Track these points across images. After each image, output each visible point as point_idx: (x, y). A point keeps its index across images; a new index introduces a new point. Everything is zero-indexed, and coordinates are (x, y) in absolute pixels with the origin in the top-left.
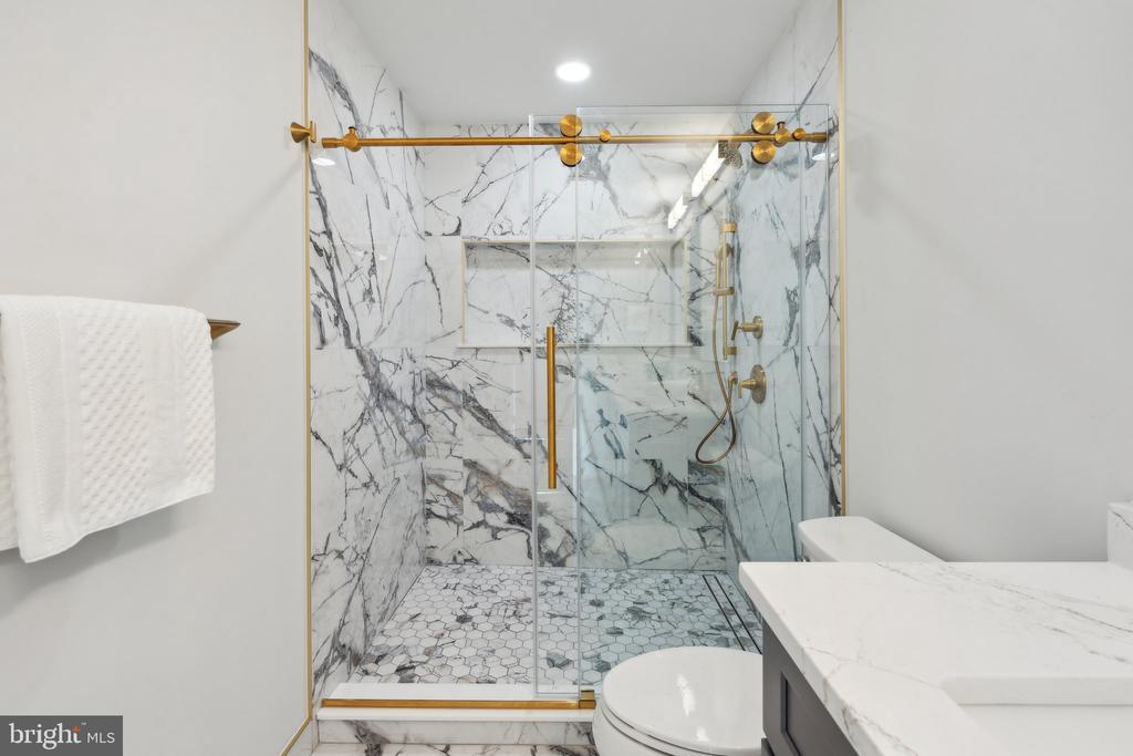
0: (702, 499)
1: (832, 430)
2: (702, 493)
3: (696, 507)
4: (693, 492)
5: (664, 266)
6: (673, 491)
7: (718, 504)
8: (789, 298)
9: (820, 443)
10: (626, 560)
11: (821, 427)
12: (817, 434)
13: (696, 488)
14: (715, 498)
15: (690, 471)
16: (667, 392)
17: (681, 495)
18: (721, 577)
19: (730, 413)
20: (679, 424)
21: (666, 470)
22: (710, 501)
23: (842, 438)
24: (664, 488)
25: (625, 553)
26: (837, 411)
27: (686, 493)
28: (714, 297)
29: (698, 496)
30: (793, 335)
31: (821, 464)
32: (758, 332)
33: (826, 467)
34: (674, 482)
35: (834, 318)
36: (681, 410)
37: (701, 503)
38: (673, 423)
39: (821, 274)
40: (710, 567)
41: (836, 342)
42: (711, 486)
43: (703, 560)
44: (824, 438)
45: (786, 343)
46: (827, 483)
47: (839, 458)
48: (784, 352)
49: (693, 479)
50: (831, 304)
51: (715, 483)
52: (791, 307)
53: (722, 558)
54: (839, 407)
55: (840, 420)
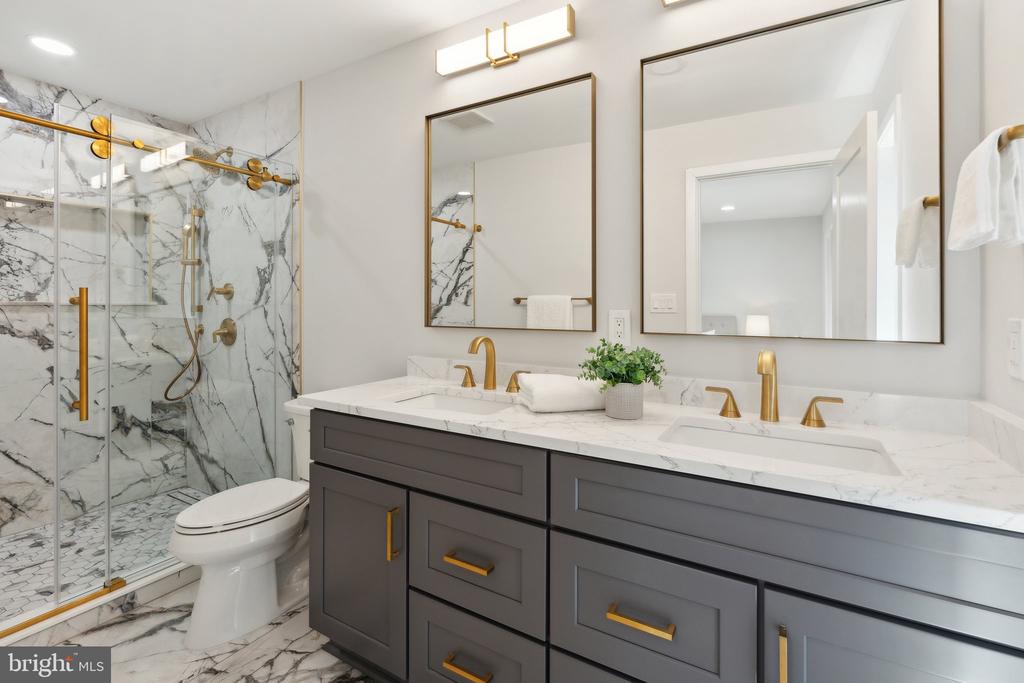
0: (165, 432)
1: (293, 353)
2: (165, 427)
3: (159, 441)
4: (155, 428)
5: (124, 234)
6: (136, 432)
7: (181, 434)
8: (259, 273)
9: (284, 362)
10: (83, 507)
11: (285, 352)
12: (282, 358)
13: (159, 425)
14: (177, 429)
15: (153, 411)
16: (130, 345)
17: (145, 434)
18: (184, 491)
19: (197, 357)
20: (143, 372)
21: (128, 413)
22: (172, 432)
23: (300, 357)
24: (127, 430)
25: (81, 501)
26: (297, 341)
27: (150, 431)
28: (182, 266)
29: (162, 431)
30: (263, 297)
31: (284, 375)
32: (228, 294)
33: (289, 376)
34: (137, 423)
35: (295, 289)
36: (145, 360)
37: (163, 435)
38: (137, 372)
39: (287, 263)
40: (173, 487)
41: (296, 302)
42: (174, 421)
43: (166, 483)
44: (288, 360)
45: (257, 303)
46: (289, 385)
47: (298, 368)
48: (255, 308)
49: (156, 417)
50: (293, 280)
51: (177, 417)
52: (261, 280)
53: (183, 477)
54: (298, 337)
55: (299, 347)
